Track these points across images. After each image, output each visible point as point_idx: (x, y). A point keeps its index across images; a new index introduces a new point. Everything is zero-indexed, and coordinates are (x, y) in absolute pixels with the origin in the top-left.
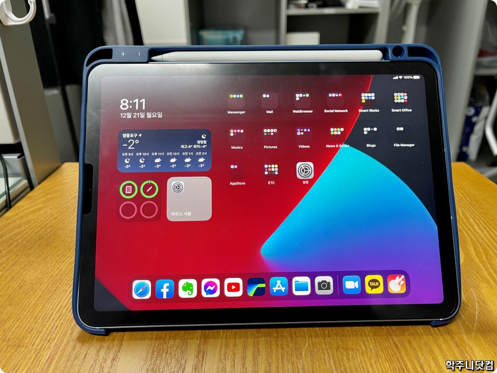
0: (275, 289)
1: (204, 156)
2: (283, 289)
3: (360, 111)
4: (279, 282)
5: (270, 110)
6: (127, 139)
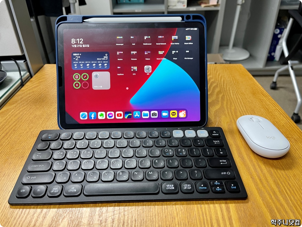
0: (135, 116)
1: (107, 63)
2: (138, 116)
3: (171, 44)
4: (137, 113)
5: (134, 43)
6: (75, 56)
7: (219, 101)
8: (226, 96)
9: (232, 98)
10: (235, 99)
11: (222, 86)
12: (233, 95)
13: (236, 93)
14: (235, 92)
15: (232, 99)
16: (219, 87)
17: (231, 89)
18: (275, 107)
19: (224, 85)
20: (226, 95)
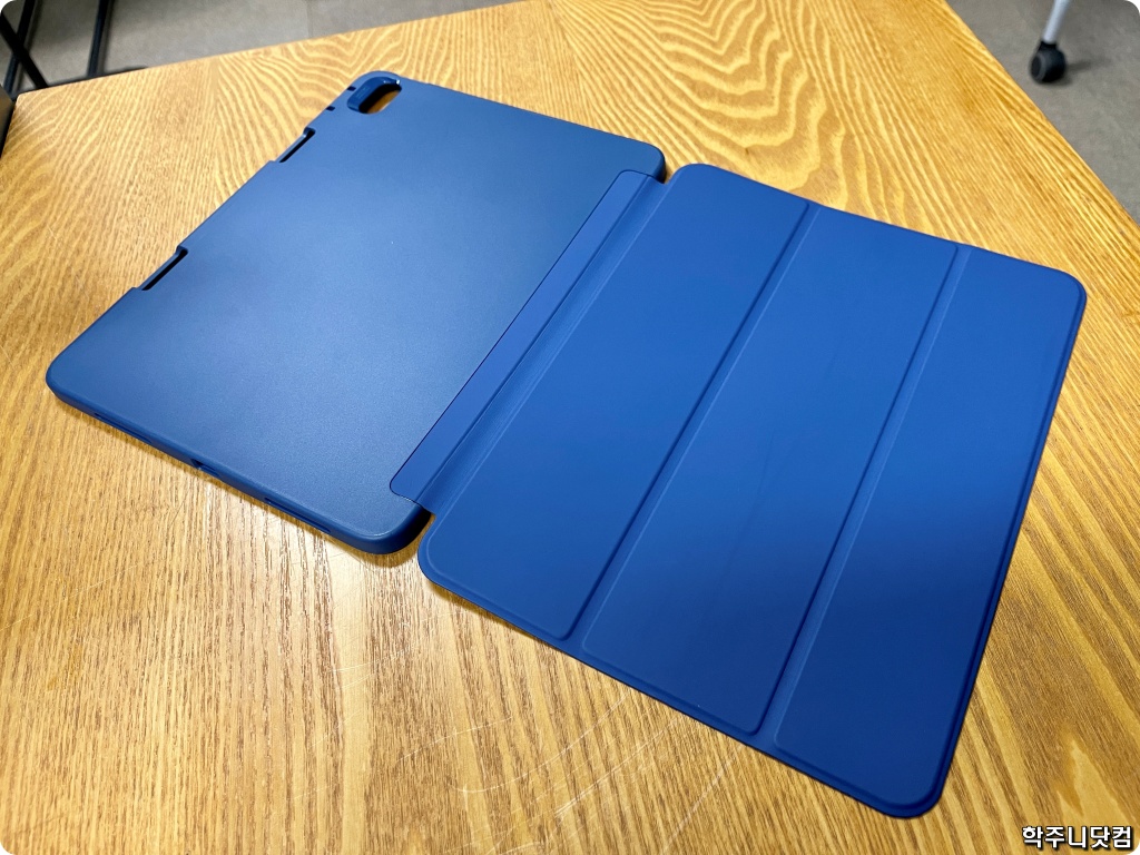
7: (837, 176)
8: (862, 140)
9: (883, 145)
10: (898, 152)
11: (834, 83)
12: (889, 129)
13: (897, 117)
14: (892, 107)
15: (886, 151)
16: (821, 93)
17: (871, 95)
18: (1066, 167)
19: (839, 80)
20: (859, 134)
